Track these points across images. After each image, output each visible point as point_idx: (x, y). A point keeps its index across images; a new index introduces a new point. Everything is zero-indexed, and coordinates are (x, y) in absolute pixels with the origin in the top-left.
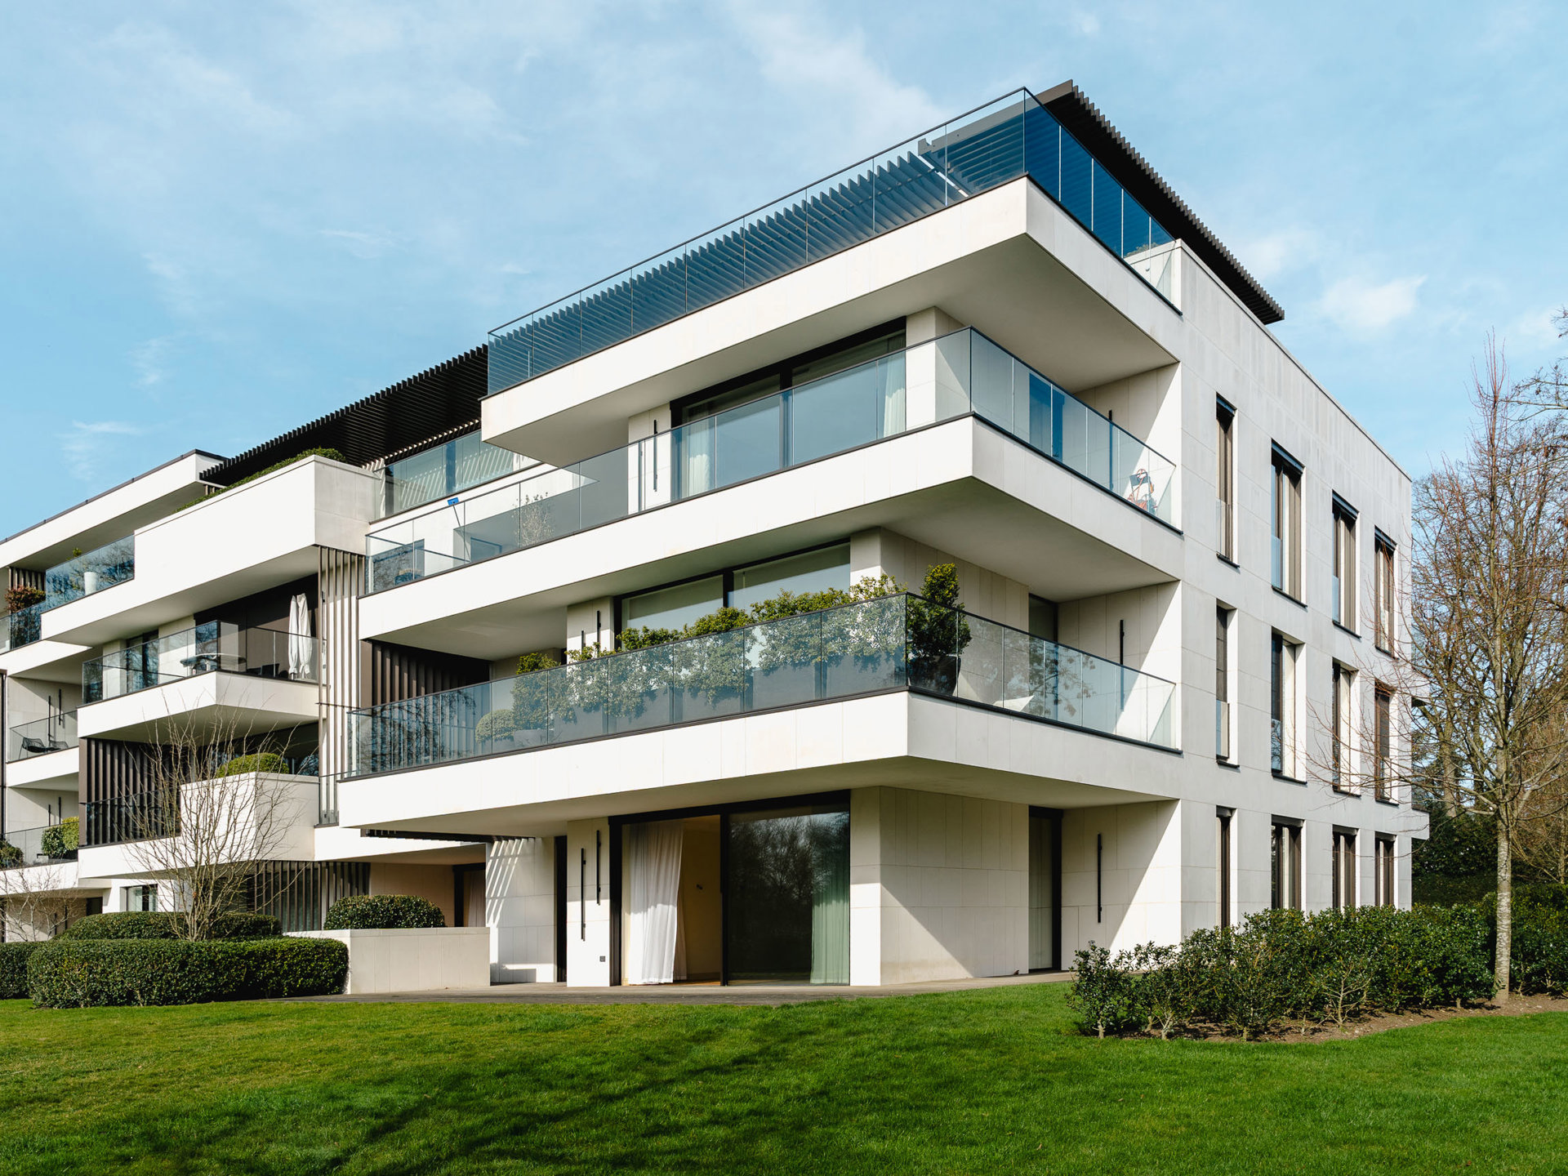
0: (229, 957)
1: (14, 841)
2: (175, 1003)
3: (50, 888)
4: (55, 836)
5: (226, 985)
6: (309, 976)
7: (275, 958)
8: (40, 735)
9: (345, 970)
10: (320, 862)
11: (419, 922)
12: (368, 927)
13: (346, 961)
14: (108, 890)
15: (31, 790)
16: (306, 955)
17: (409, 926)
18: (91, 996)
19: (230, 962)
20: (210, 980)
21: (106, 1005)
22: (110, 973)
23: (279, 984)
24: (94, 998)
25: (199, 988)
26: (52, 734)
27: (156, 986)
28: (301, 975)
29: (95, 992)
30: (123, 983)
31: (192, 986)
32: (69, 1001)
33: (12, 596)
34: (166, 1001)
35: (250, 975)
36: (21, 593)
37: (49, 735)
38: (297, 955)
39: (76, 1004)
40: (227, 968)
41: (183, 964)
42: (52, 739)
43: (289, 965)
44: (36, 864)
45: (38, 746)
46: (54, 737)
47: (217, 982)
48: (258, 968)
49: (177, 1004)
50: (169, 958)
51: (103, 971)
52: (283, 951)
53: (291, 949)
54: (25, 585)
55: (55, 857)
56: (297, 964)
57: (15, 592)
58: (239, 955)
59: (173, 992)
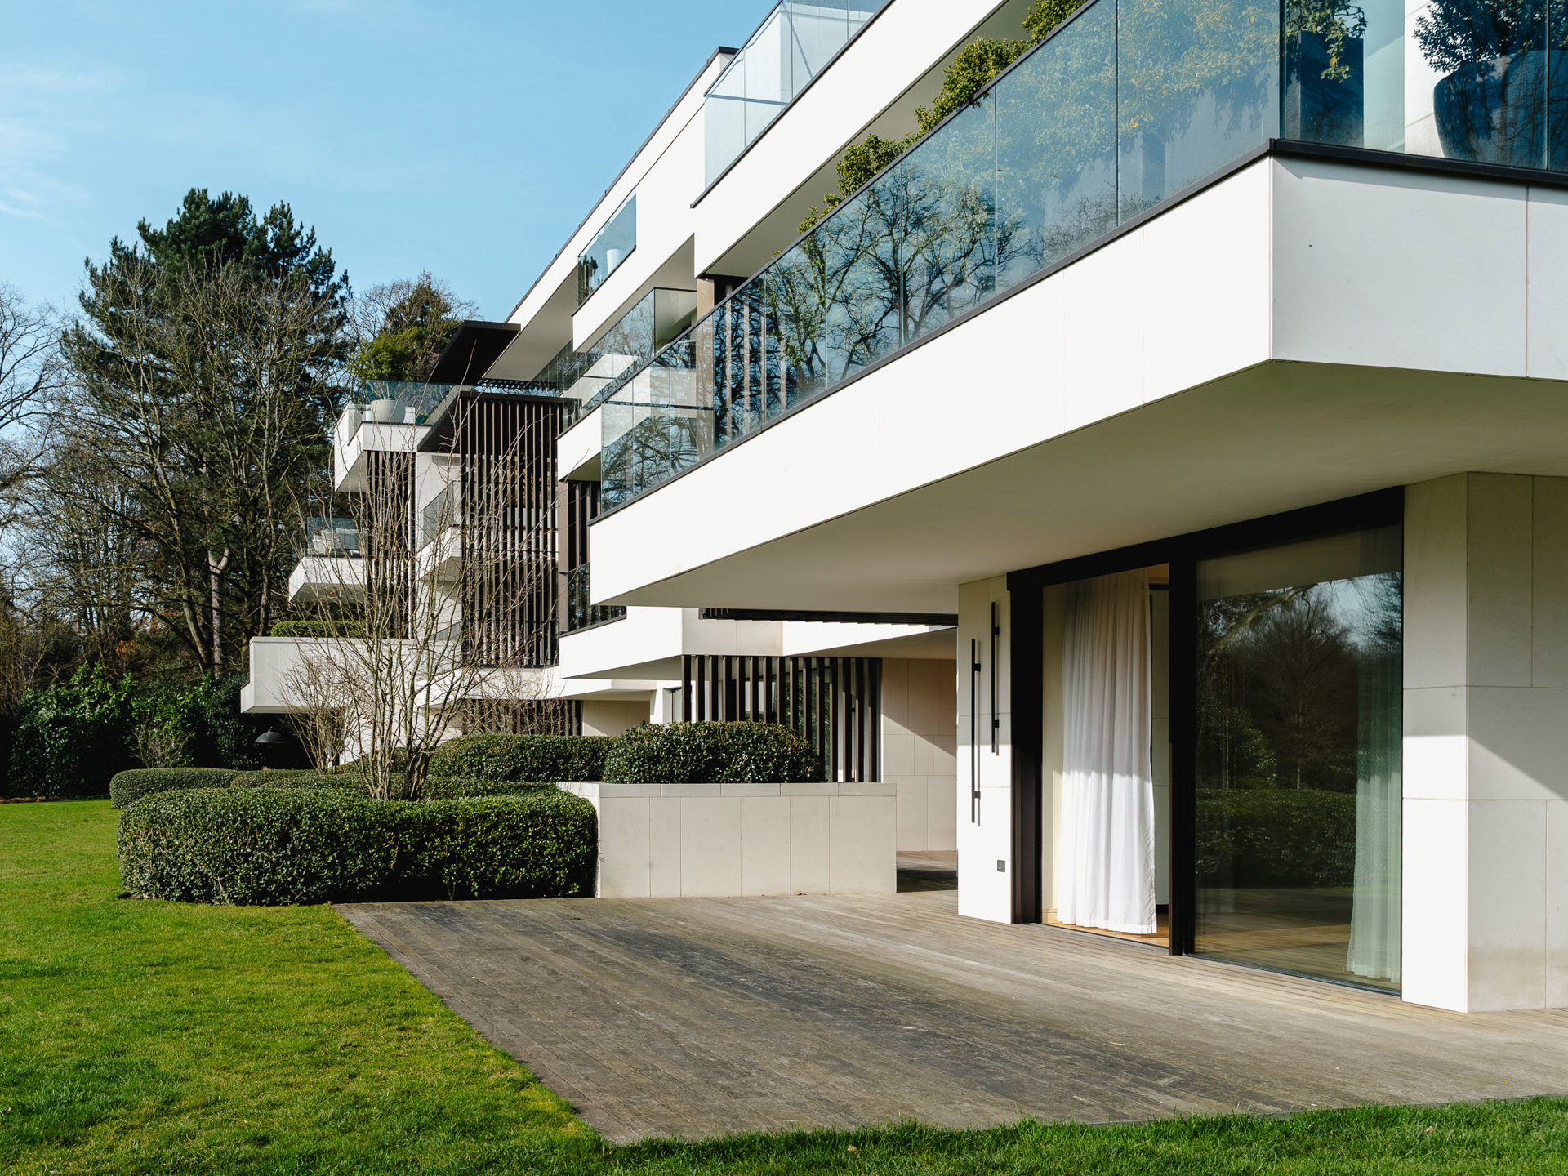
0: (365, 828)
2: (274, 903)
5: (361, 874)
6: (520, 863)
7: (451, 832)
9: (592, 857)
10: (795, 658)
11: (758, 771)
12: (659, 779)
13: (593, 840)
14: (653, 692)
16: (511, 827)
17: (738, 777)
19: (367, 837)
20: (331, 866)
21: (179, 899)
23: (462, 876)
25: (311, 879)
27: (242, 869)
28: (501, 863)
31: (299, 874)
34: (259, 897)
35: (404, 860)
38: (495, 826)
40: (363, 846)
41: (284, 838)
43: (479, 845)
47: (344, 868)
48: (420, 847)
49: (277, 904)
50: (260, 827)
52: (468, 820)
53: (484, 817)
56: (494, 843)
58: (383, 825)
59: (268, 883)
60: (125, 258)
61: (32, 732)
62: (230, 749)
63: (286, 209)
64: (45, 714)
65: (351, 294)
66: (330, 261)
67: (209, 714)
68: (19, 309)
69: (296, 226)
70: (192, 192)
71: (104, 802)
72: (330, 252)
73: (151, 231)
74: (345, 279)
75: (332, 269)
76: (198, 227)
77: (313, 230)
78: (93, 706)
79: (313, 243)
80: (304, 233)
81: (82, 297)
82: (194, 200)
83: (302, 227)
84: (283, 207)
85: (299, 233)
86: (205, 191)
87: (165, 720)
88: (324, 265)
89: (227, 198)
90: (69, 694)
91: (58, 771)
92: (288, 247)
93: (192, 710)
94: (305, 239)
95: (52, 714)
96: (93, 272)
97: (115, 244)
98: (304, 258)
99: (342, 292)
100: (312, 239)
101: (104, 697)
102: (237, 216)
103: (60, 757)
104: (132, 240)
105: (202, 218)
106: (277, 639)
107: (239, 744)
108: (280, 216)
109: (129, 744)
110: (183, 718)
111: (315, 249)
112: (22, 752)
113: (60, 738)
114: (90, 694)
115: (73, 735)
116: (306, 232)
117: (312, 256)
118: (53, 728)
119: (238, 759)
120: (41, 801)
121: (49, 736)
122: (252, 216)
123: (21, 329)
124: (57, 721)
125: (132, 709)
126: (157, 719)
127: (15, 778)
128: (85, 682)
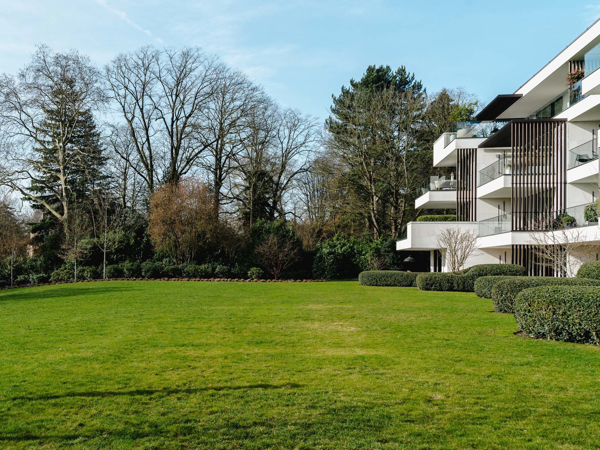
1: (570, 213)
3: (580, 240)
4: (592, 209)
8: (587, 152)
15: (581, 184)
18: (555, 331)
21: (566, 341)
22: (570, 315)
24: (558, 333)
26: (595, 151)
29: (557, 328)
30: (580, 325)
32: (539, 333)
33: (570, 77)
36: (575, 74)
37: (593, 152)
39: (544, 336)
42: (594, 154)
44: (584, 226)
45: (585, 158)
46: (596, 153)
51: (564, 313)
54: (578, 69)
55: (591, 221)
57: (571, 75)
60: (345, 93)
61: (321, 257)
62: (390, 264)
63: (403, 68)
64: (325, 251)
65: (427, 96)
66: (420, 85)
67: (382, 250)
68: (300, 117)
69: (407, 73)
70: (370, 67)
71: (356, 282)
72: (421, 81)
73: (355, 82)
74: (425, 90)
75: (421, 88)
76: (373, 78)
77: (413, 74)
78: (341, 248)
79: (413, 79)
80: (410, 76)
81: (331, 107)
82: (370, 70)
83: (409, 74)
84: (402, 67)
85: (408, 76)
86: (374, 66)
87: (366, 253)
88: (419, 86)
89: (381, 68)
90: (333, 244)
91: (330, 271)
92: (404, 82)
93: (376, 249)
94: (411, 78)
95: (328, 251)
96: (335, 99)
97: (343, 88)
98: (409, 85)
99: (424, 96)
100: (413, 78)
101: (344, 245)
102: (386, 73)
103: (331, 266)
104: (348, 86)
105: (374, 75)
106: (420, 222)
107: (393, 261)
108: (402, 71)
109: (354, 261)
110: (373, 252)
111: (414, 81)
112: (317, 264)
113: (331, 259)
114: (340, 243)
115: (335, 258)
116: (411, 76)
117: (413, 84)
118: (328, 256)
119: (393, 267)
120: (325, 281)
121: (327, 258)
122: (391, 72)
123: (300, 123)
124: (330, 253)
125: (354, 249)
126: (364, 252)
127: (315, 273)
128: (338, 239)
